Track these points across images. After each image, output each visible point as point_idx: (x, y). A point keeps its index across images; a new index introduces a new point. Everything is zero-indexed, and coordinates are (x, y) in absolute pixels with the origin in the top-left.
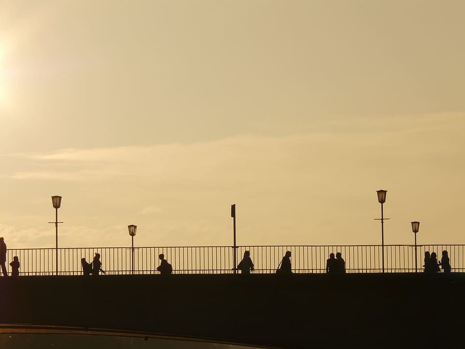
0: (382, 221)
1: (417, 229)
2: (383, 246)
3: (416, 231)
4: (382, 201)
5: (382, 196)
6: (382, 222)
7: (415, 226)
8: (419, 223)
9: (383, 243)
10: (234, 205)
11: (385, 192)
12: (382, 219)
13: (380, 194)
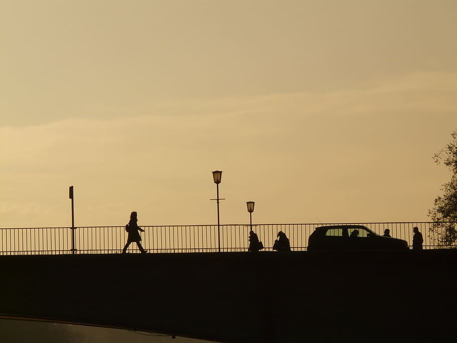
0: (218, 201)
1: (252, 209)
2: (219, 225)
3: (251, 211)
4: (218, 182)
5: (217, 176)
6: (218, 203)
7: (251, 207)
8: (254, 203)
9: (219, 223)
10: (72, 187)
11: (221, 172)
12: (218, 200)
13: (216, 175)
